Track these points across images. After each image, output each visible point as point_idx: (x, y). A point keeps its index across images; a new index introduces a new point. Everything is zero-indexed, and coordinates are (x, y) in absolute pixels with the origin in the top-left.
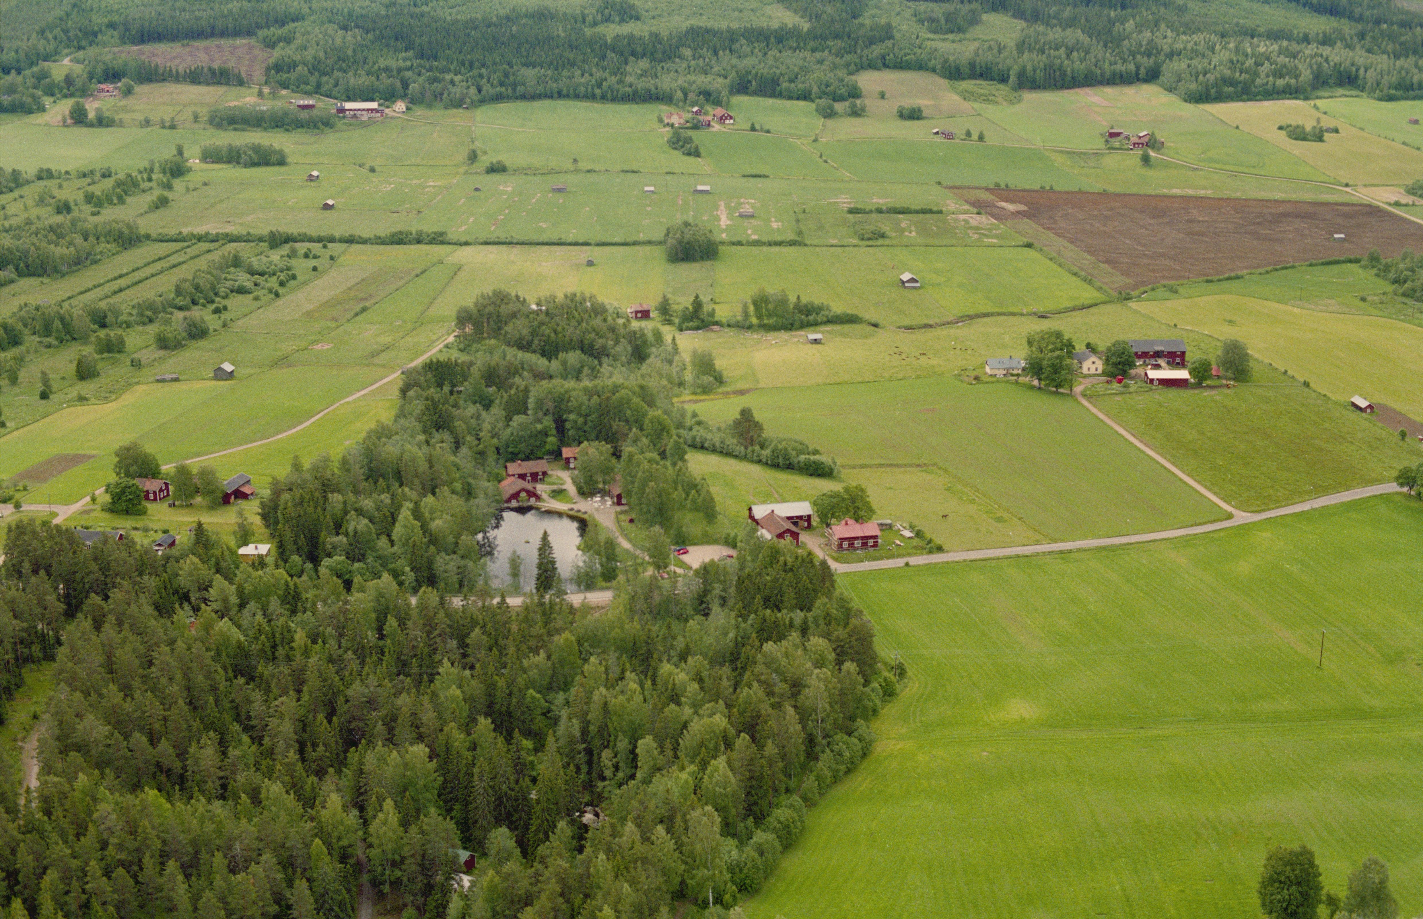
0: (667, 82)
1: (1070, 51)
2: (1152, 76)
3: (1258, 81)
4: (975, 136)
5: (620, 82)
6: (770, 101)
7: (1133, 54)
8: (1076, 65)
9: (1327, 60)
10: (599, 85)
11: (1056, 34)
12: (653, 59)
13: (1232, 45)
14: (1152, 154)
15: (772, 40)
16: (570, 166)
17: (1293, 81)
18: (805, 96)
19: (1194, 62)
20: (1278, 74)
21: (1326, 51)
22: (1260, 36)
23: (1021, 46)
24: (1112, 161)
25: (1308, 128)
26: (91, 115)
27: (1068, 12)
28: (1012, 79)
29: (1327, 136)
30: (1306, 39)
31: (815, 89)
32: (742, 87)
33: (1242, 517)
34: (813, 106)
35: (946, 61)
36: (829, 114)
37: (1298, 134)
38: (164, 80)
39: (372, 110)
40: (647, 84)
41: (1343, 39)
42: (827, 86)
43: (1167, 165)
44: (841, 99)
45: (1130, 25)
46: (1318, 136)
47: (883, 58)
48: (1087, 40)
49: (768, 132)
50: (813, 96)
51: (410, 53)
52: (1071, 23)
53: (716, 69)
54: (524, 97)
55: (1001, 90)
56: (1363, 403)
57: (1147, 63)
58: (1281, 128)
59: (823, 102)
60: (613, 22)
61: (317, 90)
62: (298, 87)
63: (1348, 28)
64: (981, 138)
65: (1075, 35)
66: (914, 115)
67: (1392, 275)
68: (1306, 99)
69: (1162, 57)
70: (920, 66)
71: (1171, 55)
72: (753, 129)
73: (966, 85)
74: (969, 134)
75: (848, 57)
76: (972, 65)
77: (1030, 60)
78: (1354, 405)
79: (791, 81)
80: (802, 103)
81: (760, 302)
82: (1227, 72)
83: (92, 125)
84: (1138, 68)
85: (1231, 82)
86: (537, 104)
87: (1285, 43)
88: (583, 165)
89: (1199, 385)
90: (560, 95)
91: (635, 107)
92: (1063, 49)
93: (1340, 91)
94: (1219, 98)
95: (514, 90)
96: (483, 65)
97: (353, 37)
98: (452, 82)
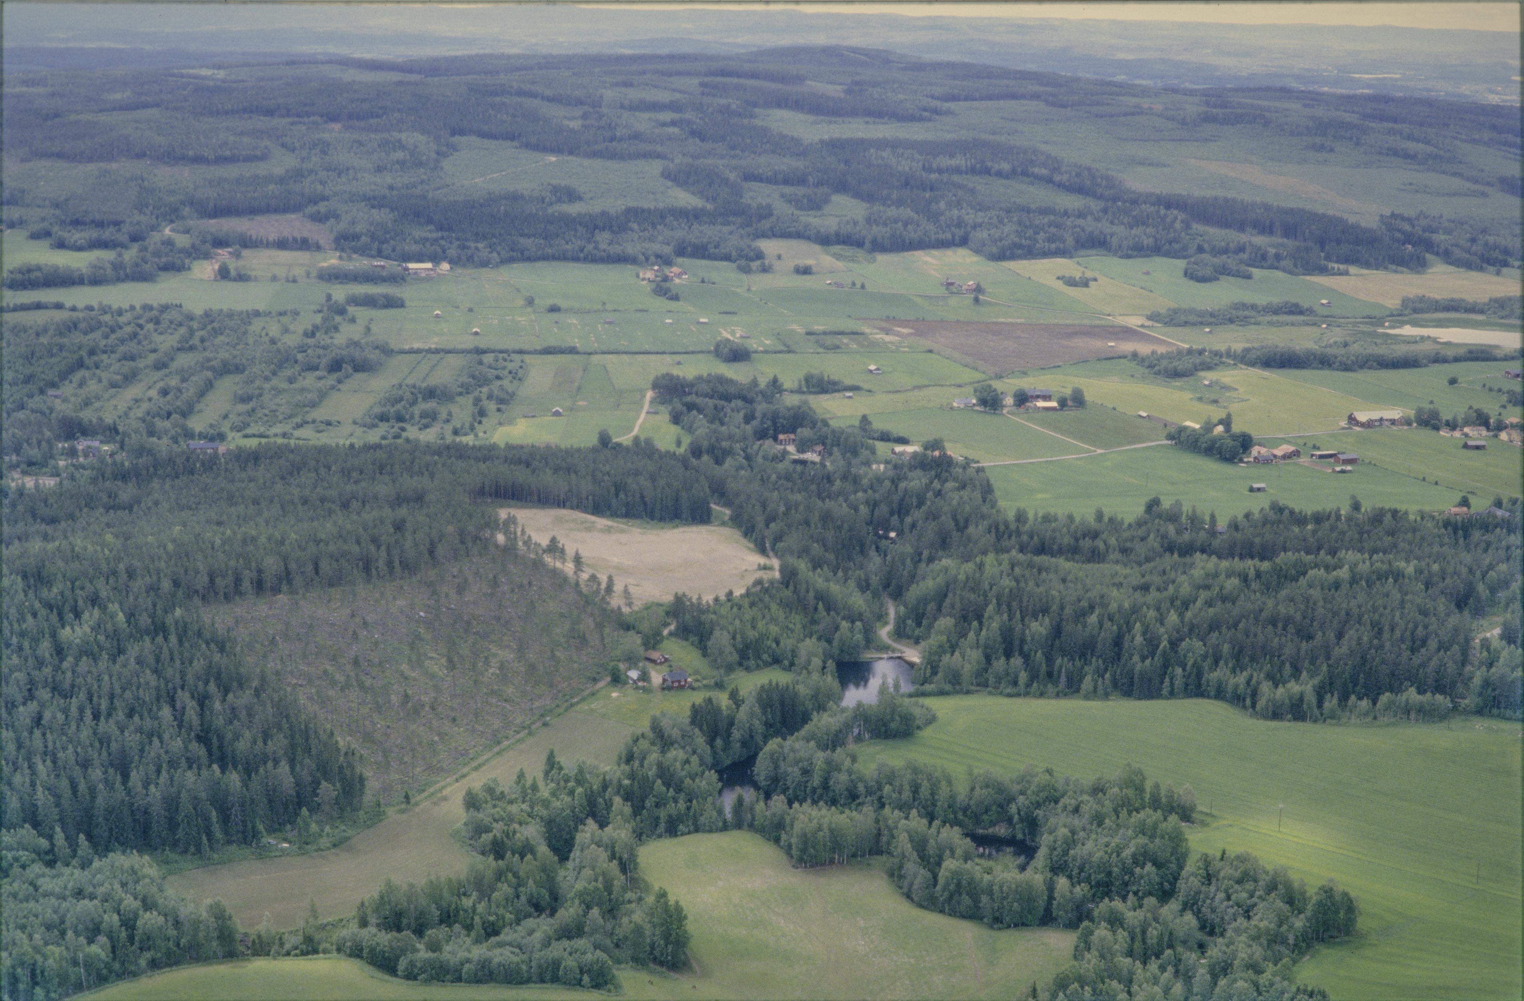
0: (630, 249)
1: (906, 224)
2: (964, 242)
3: (1038, 245)
4: (858, 286)
5: (596, 248)
6: (704, 262)
7: (948, 226)
8: (912, 234)
9: (1083, 230)
10: (582, 251)
11: (892, 212)
12: (613, 232)
13: (1015, 219)
14: (981, 297)
15: (691, 217)
16: (600, 307)
17: (1062, 246)
18: (727, 258)
19: (992, 232)
20: (1051, 240)
21: (1081, 222)
22: (1034, 211)
23: (868, 221)
24: (953, 301)
25: (1077, 278)
26: (233, 273)
27: (895, 195)
28: (867, 245)
29: (1091, 283)
30: (1066, 213)
31: (734, 253)
32: (681, 251)
33: (1099, 451)
34: (734, 265)
35: (818, 232)
36: (747, 270)
37: (1071, 282)
38: (257, 246)
39: (428, 269)
40: (615, 249)
41: (1092, 214)
42: (742, 251)
43: (990, 304)
44: (752, 260)
45: (942, 205)
46: (1085, 283)
47: (772, 229)
48: (915, 216)
49: (714, 283)
50: (733, 258)
51: (432, 227)
52: (900, 203)
53: (660, 238)
54: (529, 259)
55: (860, 253)
56: (1144, 414)
57: (959, 232)
58: (1058, 278)
59: (743, 262)
60: (564, 202)
61: (380, 254)
62: (363, 251)
63: (1095, 205)
64: (863, 287)
65: (907, 212)
66: (806, 271)
67: (1146, 364)
68: (1071, 257)
69: (969, 229)
70: (798, 235)
71: (975, 227)
72: (703, 281)
73: (836, 249)
74: (854, 284)
75: (749, 229)
76: (837, 235)
77: (877, 231)
78: (1140, 416)
79: (716, 247)
80: (725, 263)
81: (808, 379)
82: (1017, 240)
83: (235, 280)
84: (953, 236)
85: (1020, 246)
86: (539, 264)
87: (1052, 217)
88: (609, 307)
89: (1061, 409)
90: (554, 258)
91: (611, 266)
92: (900, 224)
93: (1094, 252)
94: (1013, 257)
95: (522, 254)
96: (494, 236)
97: (383, 216)
98: (477, 248)
